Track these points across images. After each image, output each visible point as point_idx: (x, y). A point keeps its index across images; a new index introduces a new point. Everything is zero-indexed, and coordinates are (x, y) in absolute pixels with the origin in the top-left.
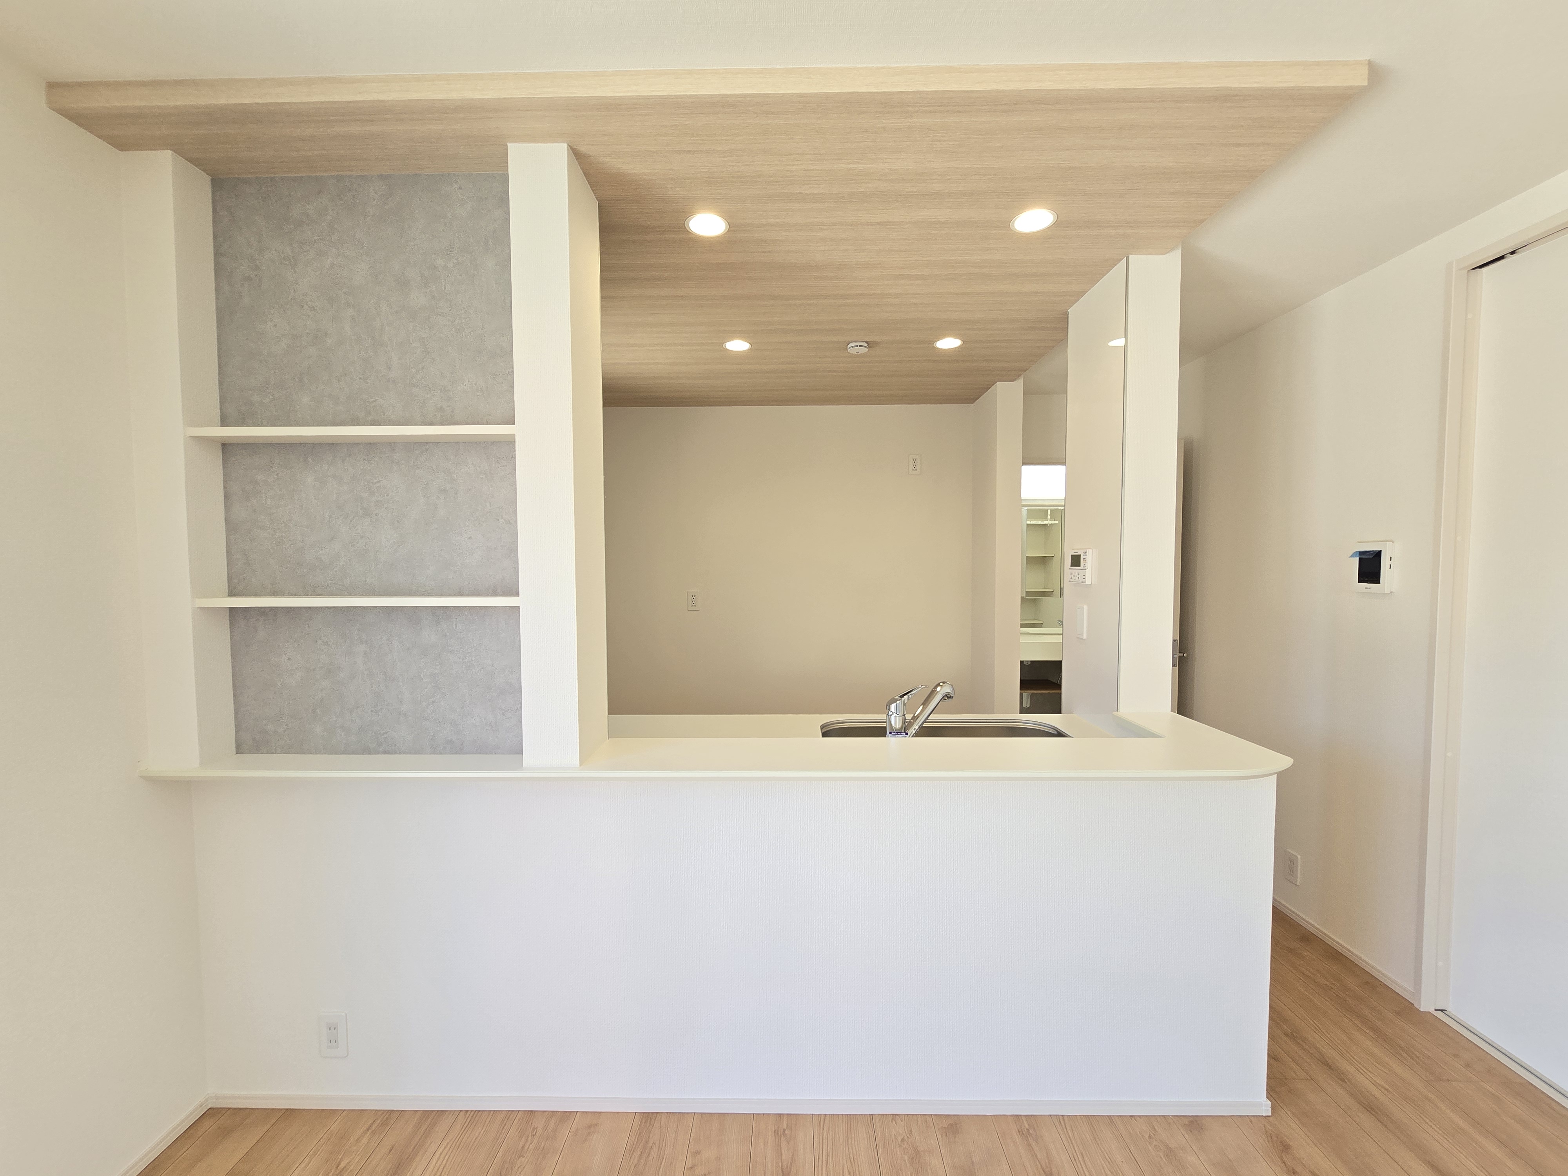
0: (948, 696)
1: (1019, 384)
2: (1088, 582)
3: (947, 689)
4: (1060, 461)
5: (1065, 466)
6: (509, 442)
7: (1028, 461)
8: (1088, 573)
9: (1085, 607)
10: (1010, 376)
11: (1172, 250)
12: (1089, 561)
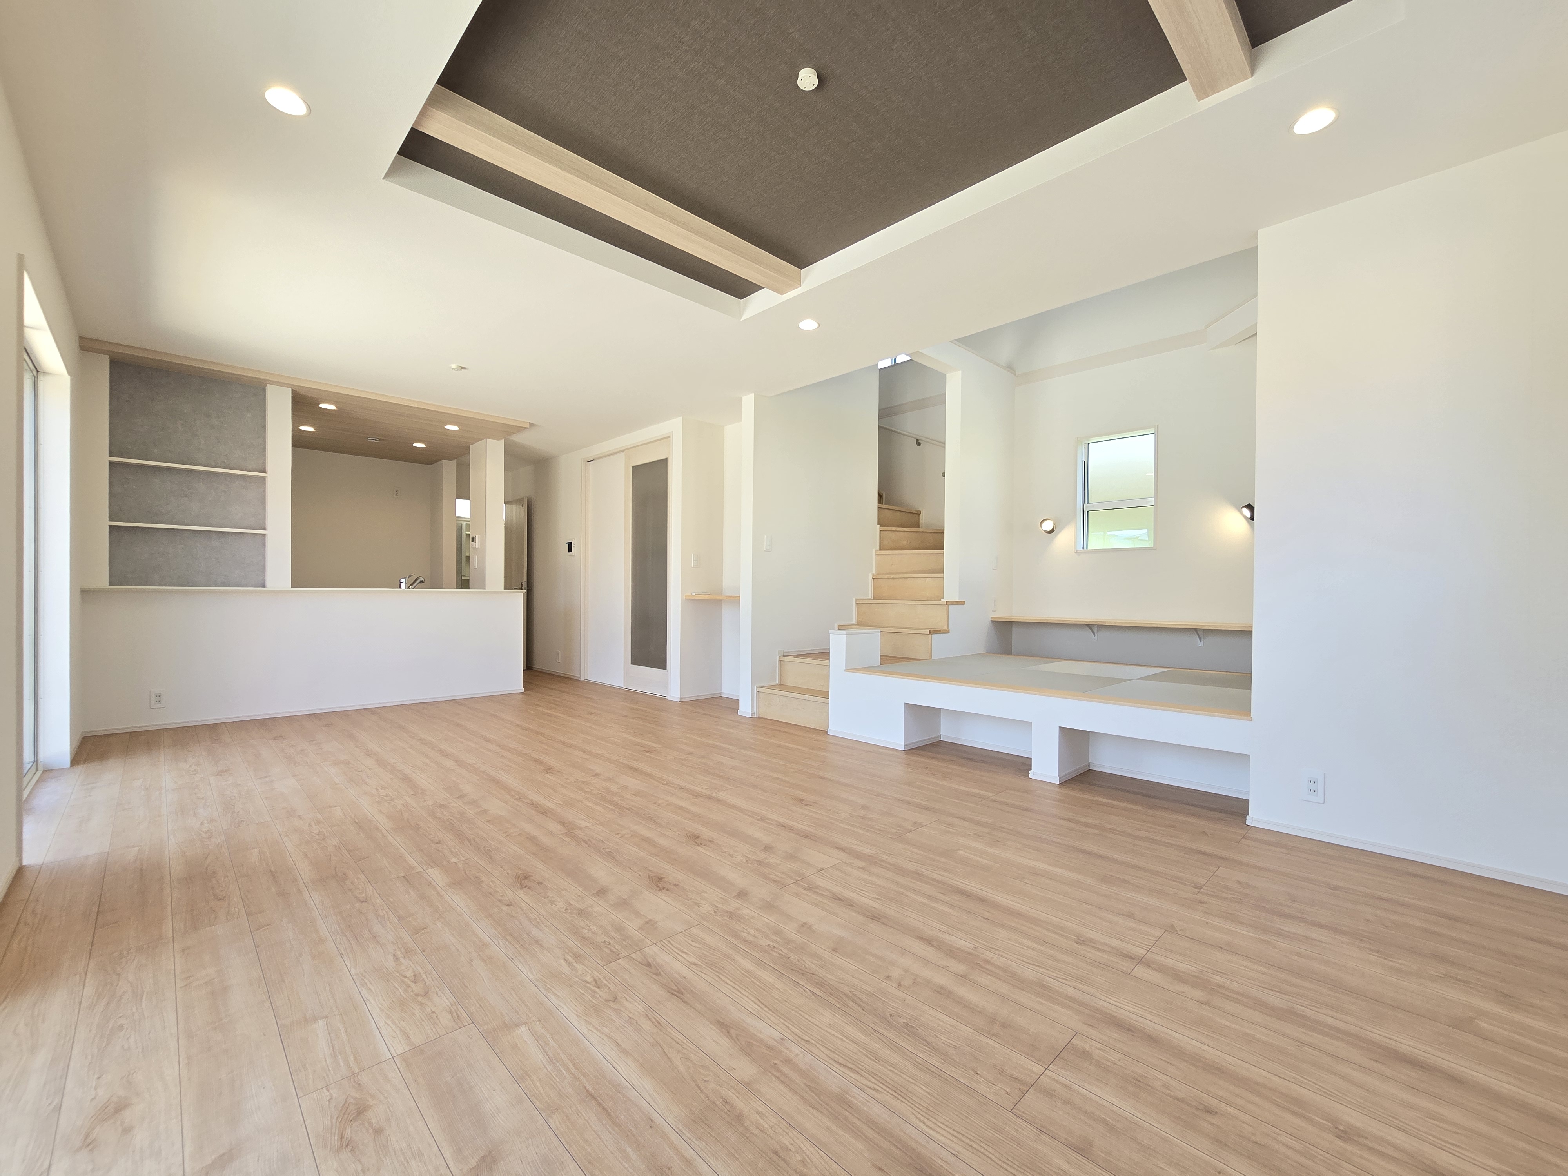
0: (422, 582)
1: (455, 461)
2: (477, 547)
3: (422, 579)
4: (468, 498)
5: (469, 501)
6: (264, 478)
7: (458, 497)
8: (477, 543)
9: (476, 556)
10: (450, 458)
11: (502, 439)
12: (477, 540)
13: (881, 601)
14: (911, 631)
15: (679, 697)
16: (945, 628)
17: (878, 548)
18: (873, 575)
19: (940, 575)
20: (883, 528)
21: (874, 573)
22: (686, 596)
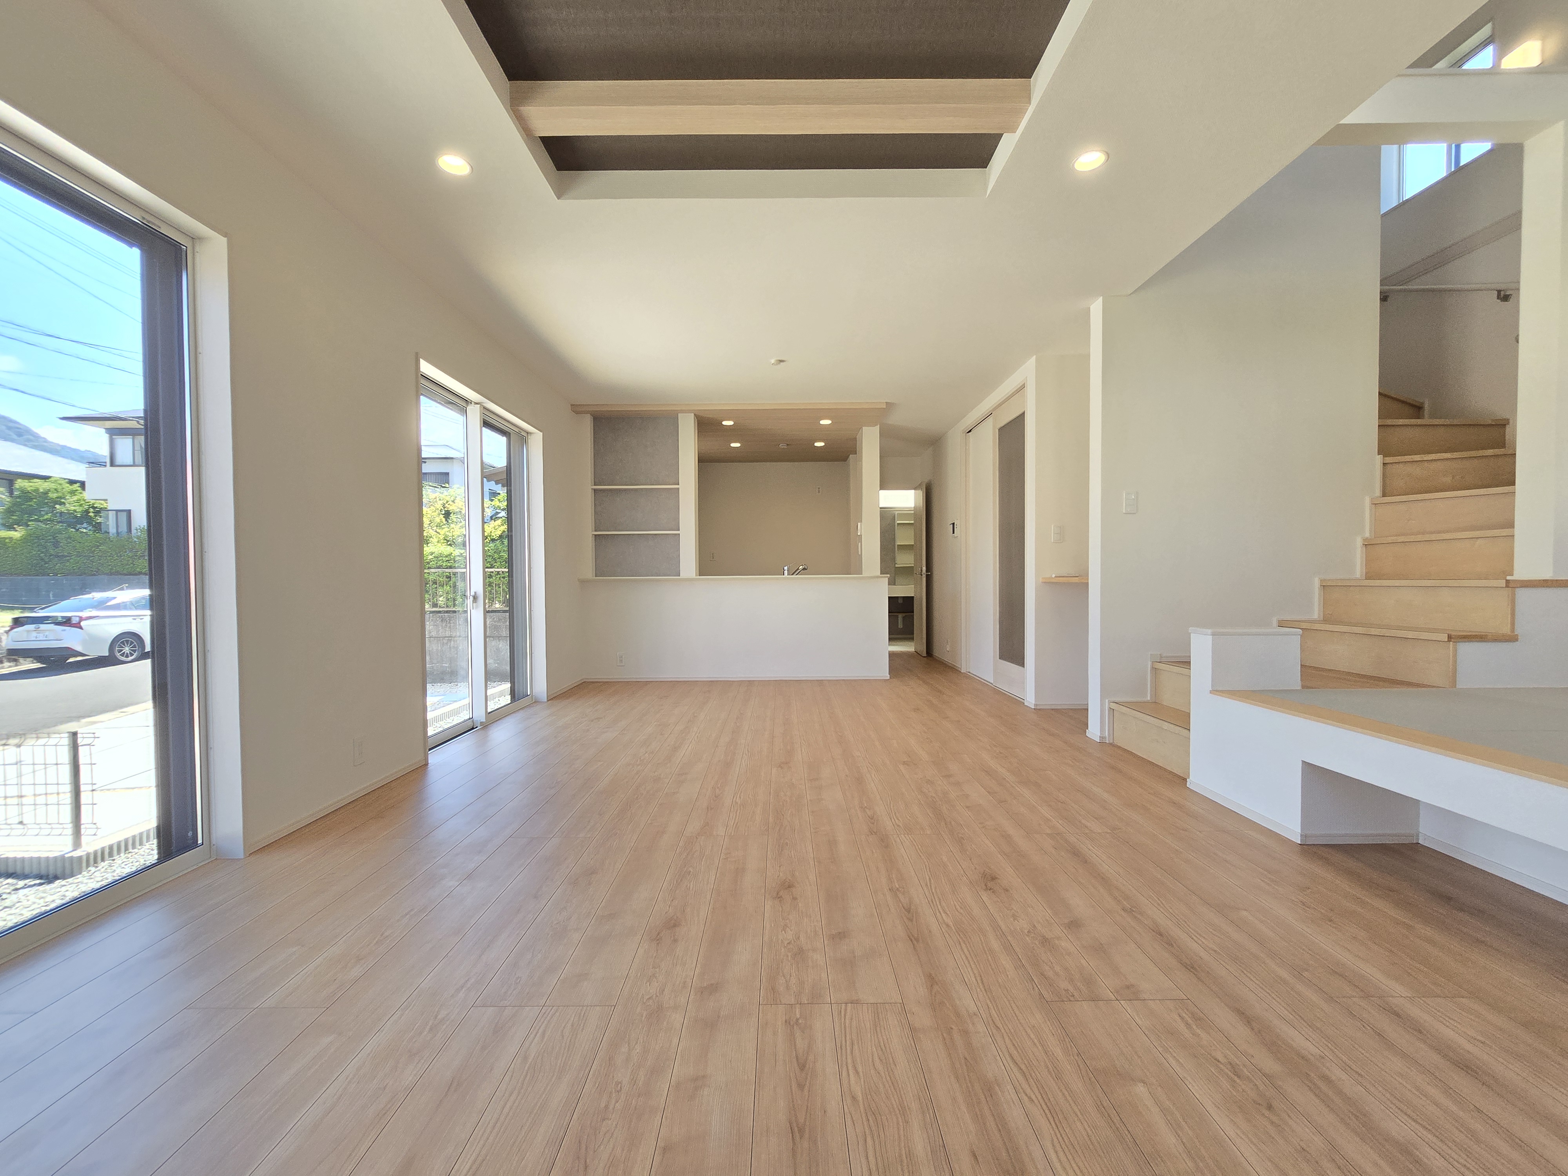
13: (1378, 583)
14: (1410, 635)
15: (1034, 703)
16: (1506, 630)
17: (1378, 492)
18: (1365, 540)
19: (1505, 532)
20: (1388, 460)
21: (1367, 535)
22: (1042, 578)
